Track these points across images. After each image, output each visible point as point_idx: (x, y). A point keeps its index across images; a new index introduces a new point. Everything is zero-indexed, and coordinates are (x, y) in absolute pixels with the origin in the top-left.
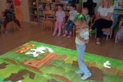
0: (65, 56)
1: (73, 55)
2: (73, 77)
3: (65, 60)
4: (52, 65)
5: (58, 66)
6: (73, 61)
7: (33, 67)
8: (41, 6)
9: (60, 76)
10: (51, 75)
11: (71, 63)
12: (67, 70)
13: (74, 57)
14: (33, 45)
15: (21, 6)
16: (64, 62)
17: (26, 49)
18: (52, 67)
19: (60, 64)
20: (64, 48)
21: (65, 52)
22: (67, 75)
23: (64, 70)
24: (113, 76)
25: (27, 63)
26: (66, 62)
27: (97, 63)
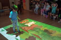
0: (41, 27)
1: (46, 27)
3: (41, 28)
4: (34, 30)
5: (37, 31)
7: (25, 30)
8: (34, 3)
9: (36, 35)
10: (33, 34)
11: (44, 30)
12: (41, 33)
13: (46, 28)
14: (28, 21)
16: (40, 29)
17: (24, 22)
19: (38, 30)
20: (42, 23)
21: (42, 25)
22: (40, 35)
23: (39, 33)
25: (23, 28)
26: (41, 30)
27: (57, 31)
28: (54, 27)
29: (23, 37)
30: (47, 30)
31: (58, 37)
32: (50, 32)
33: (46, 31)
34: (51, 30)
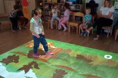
1: (77, 50)
2: (77, 67)
3: (70, 54)
4: (58, 58)
5: (63, 58)
6: (77, 55)
12: (72, 62)
15: (28, 6)
18: (59, 60)
19: (65, 57)
20: (69, 44)
21: (70, 47)
22: (72, 66)
23: (69, 62)
24: (113, 67)
26: (71, 56)
27: (98, 56)
28: (91, 49)
29: (42, 73)
30: (82, 55)
31: (103, 65)
32: (88, 59)
33: (80, 57)
34: (88, 54)
